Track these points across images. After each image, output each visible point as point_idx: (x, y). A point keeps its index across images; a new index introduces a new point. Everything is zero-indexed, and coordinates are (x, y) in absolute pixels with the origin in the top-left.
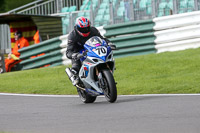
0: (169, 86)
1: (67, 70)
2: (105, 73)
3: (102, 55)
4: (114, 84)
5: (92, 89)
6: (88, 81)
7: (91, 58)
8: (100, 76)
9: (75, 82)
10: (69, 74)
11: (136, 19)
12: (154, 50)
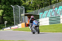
2: (37, 28)
3: (36, 24)
4: (39, 30)
6: (34, 29)
7: (34, 25)
8: (36, 28)
11: (56, 16)
12: (60, 23)
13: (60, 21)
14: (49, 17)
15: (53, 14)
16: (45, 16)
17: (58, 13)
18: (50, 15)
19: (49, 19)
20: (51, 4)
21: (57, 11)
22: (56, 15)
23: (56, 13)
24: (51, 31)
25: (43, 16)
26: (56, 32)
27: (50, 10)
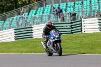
0: (37, 50)
1: (42, 42)
3: (57, 37)
5: (52, 50)
7: (52, 38)
8: (55, 45)
9: (45, 47)
10: (43, 44)
11: (26, 26)
12: (32, 37)
13: (33, 34)
14: (14, 28)
15: (20, 23)
16: (8, 26)
17: (28, 21)
18: (15, 25)
19: (14, 31)
20: (17, 7)
21: (27, 18)
22: (25, 24)
23: (26, 21)
24: (17, 52)
25: (5, 26)
26: (27, 52)
27: (16, 16)
